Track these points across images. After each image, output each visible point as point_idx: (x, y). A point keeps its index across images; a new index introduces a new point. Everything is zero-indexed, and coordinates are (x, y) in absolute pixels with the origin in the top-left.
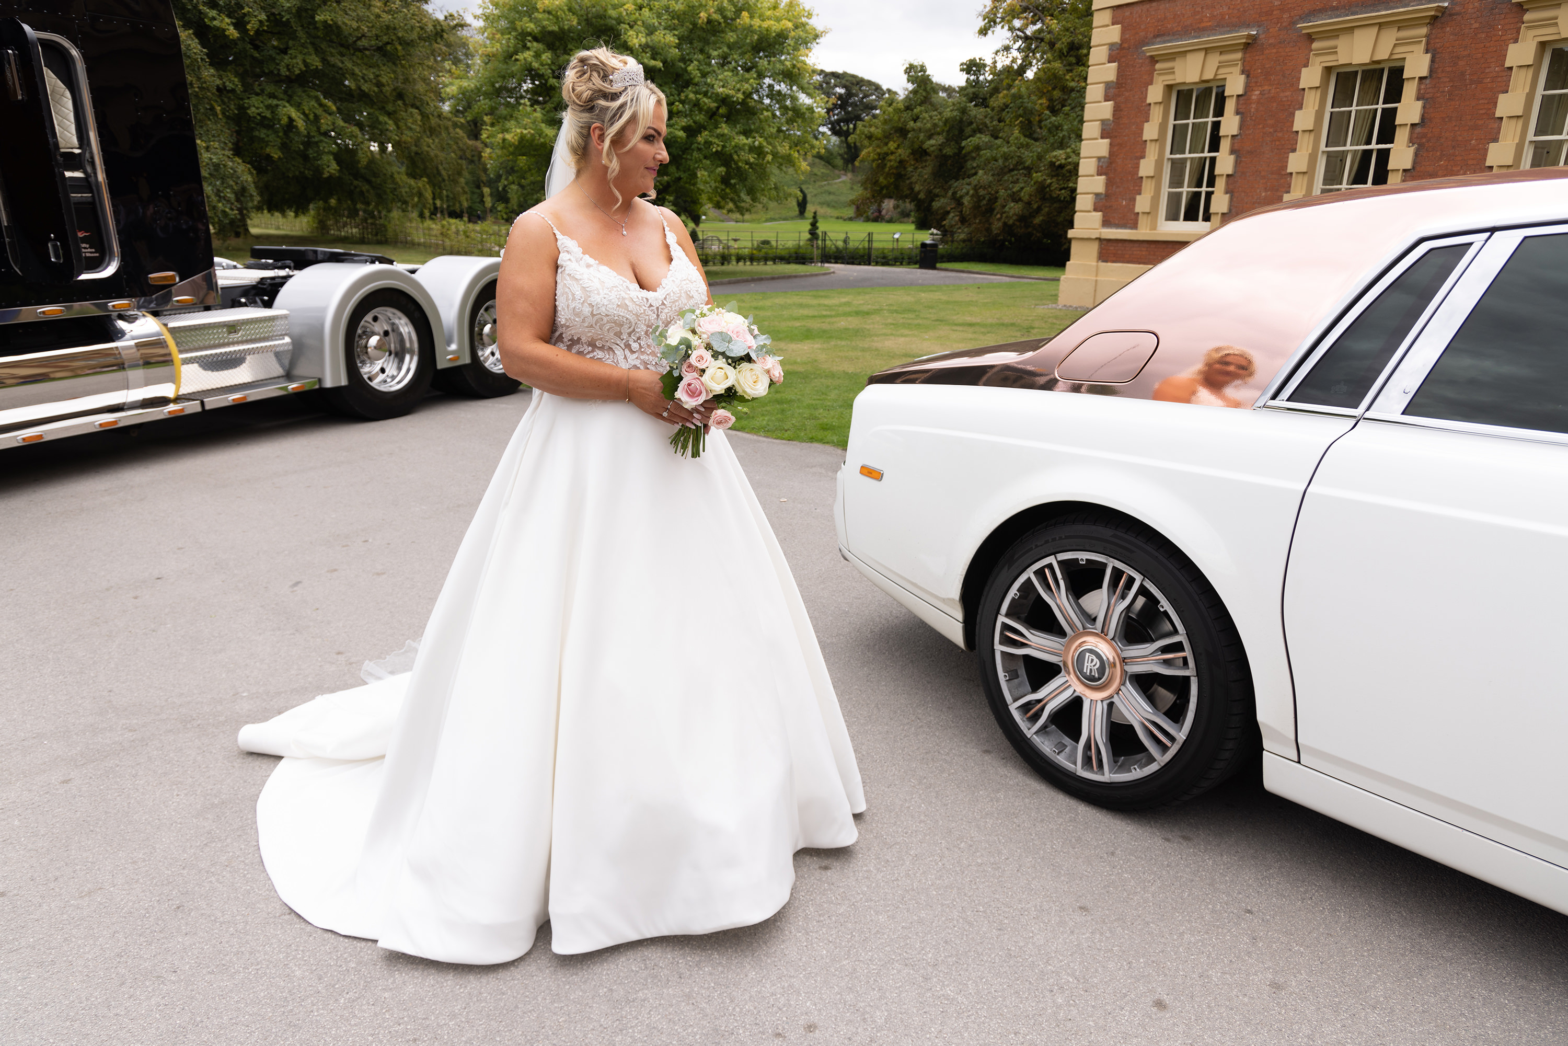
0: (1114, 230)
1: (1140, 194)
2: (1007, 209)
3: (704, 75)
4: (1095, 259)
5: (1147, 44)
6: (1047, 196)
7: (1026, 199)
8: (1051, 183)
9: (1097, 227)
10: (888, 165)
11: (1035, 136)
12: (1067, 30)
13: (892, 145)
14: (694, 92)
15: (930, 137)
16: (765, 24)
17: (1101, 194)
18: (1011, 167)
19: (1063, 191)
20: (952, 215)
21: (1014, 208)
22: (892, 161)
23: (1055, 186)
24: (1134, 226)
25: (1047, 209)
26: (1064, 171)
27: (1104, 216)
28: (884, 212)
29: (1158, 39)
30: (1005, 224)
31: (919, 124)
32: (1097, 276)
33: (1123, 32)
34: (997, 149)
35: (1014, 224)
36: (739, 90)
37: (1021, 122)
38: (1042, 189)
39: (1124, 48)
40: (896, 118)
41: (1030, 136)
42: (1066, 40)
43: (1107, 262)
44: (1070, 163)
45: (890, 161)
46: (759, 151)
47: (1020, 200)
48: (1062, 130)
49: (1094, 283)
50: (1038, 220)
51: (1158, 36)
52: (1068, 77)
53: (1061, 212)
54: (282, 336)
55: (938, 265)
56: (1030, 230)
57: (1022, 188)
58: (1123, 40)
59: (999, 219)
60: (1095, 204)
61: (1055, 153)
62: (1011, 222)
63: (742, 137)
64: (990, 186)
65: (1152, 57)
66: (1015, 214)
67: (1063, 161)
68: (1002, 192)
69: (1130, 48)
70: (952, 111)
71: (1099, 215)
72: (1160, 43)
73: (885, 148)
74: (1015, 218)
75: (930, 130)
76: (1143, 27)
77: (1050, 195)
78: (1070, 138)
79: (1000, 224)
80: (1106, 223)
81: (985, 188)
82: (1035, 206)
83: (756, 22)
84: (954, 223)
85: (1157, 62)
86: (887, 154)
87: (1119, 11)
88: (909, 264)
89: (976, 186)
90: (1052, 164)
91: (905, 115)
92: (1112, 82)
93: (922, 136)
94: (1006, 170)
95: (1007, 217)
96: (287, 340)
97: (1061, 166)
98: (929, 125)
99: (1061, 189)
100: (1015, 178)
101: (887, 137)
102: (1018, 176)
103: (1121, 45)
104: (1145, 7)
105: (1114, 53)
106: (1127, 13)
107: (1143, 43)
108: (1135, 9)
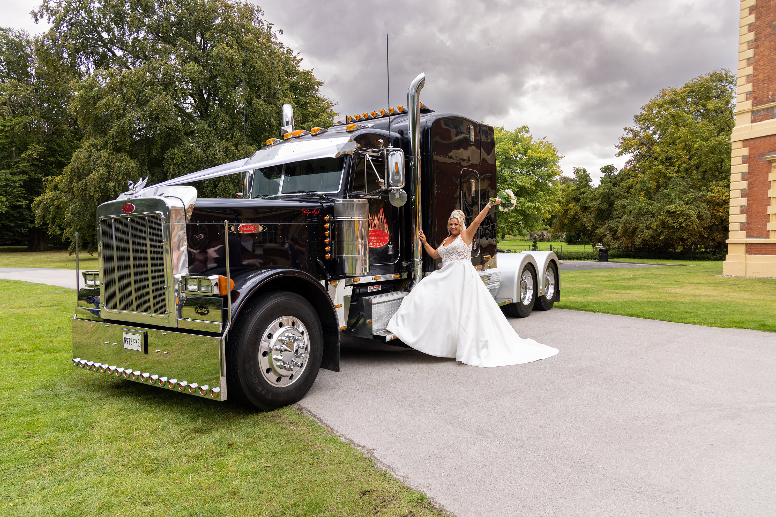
0: (754, 239)
1: (769, 222)
2: (644, 233)
3: (511, 177)
4: (744, 253)
5: (766, 155)
6: (666, 226)
7: (654, 227)
8: (668, 220)
9: (743, 238)
10: (570, 214)
11: (653, 199)
12: (664, 151)
13: (571, 206)
14: (507, 185)
15: (592, 201)
16: (539, 155)
17: (745, 223)
18: (643, 213)
19: (675, 224)
20: (608, 236)
21: (648, 233)
22: (571, 213)
23: (670, 221)
24: (767, 236)
25: (666, 232)
26: (675, 214)
27: (747, 233)
28: (545, 237)
29: (772, 153)
30: (643, 240)
31: (586, 196)
32: (746, 261)
33: (750, 151)
34: (635, 205)
35: (648, 240)
36: (528, 183)
37: (645, 193)
38: (663, 223)
39: (751, 157)
40: (573, 193)
41: (650, 199)
42: (664, 155)
43: (751, 254)
44: (678, 210)
45: (571, 212)
46: (538, 209)
47: (651, 228)
48: (671, 196)
49: (745, 265)
50: (662, 238)
51: (771, 151)
52: (667, 172)
53: (674, 234)
54: (496, 282)
55: (609, 260)
56: (657, 242)
57: (651, 223)
58: (750, 154)
59: (640, 237)
60: (741, 227)
61: (669, 206)
62: (647, 239)
63: (530, 203)
64: (632, 222)
65: (770, 161)
66: (649, 235)
67: (674, 210)
68: (640, 226)
69: (754, 157)
70: (604, 189)
71: (744, 233)
72: (773, 154)
73: (568, 207)
74: (649, 237)
75: (592, 198)
76: (762, 148)
77: (668, 226)
78: (675, 199)
79: (640, 240)
80: (748, 236)
81: (629, 223)
82: (660, 231)
83: (535, 155)
84: (609, 240)
85: (772, 162)
86: (568, 209)
87: (747, 142)
88: (591, 259)
89: (625, 222)
90: (668, 211)
91: (576, 192)
92: (746, 172)
93: (588, 201)
94: (640, 215)
95: (644, 237)
96: (498, 283)
97: (673, 212)
98: (592, 196)
99: (674, 223)
100: (646, 218)
101: (568, 202)
102: (648, 217)
103: (749, 156)
104: (762, 140)
105: (745, 160)
106: (752, 142)
107: (763, 154)
108: (756, 141)
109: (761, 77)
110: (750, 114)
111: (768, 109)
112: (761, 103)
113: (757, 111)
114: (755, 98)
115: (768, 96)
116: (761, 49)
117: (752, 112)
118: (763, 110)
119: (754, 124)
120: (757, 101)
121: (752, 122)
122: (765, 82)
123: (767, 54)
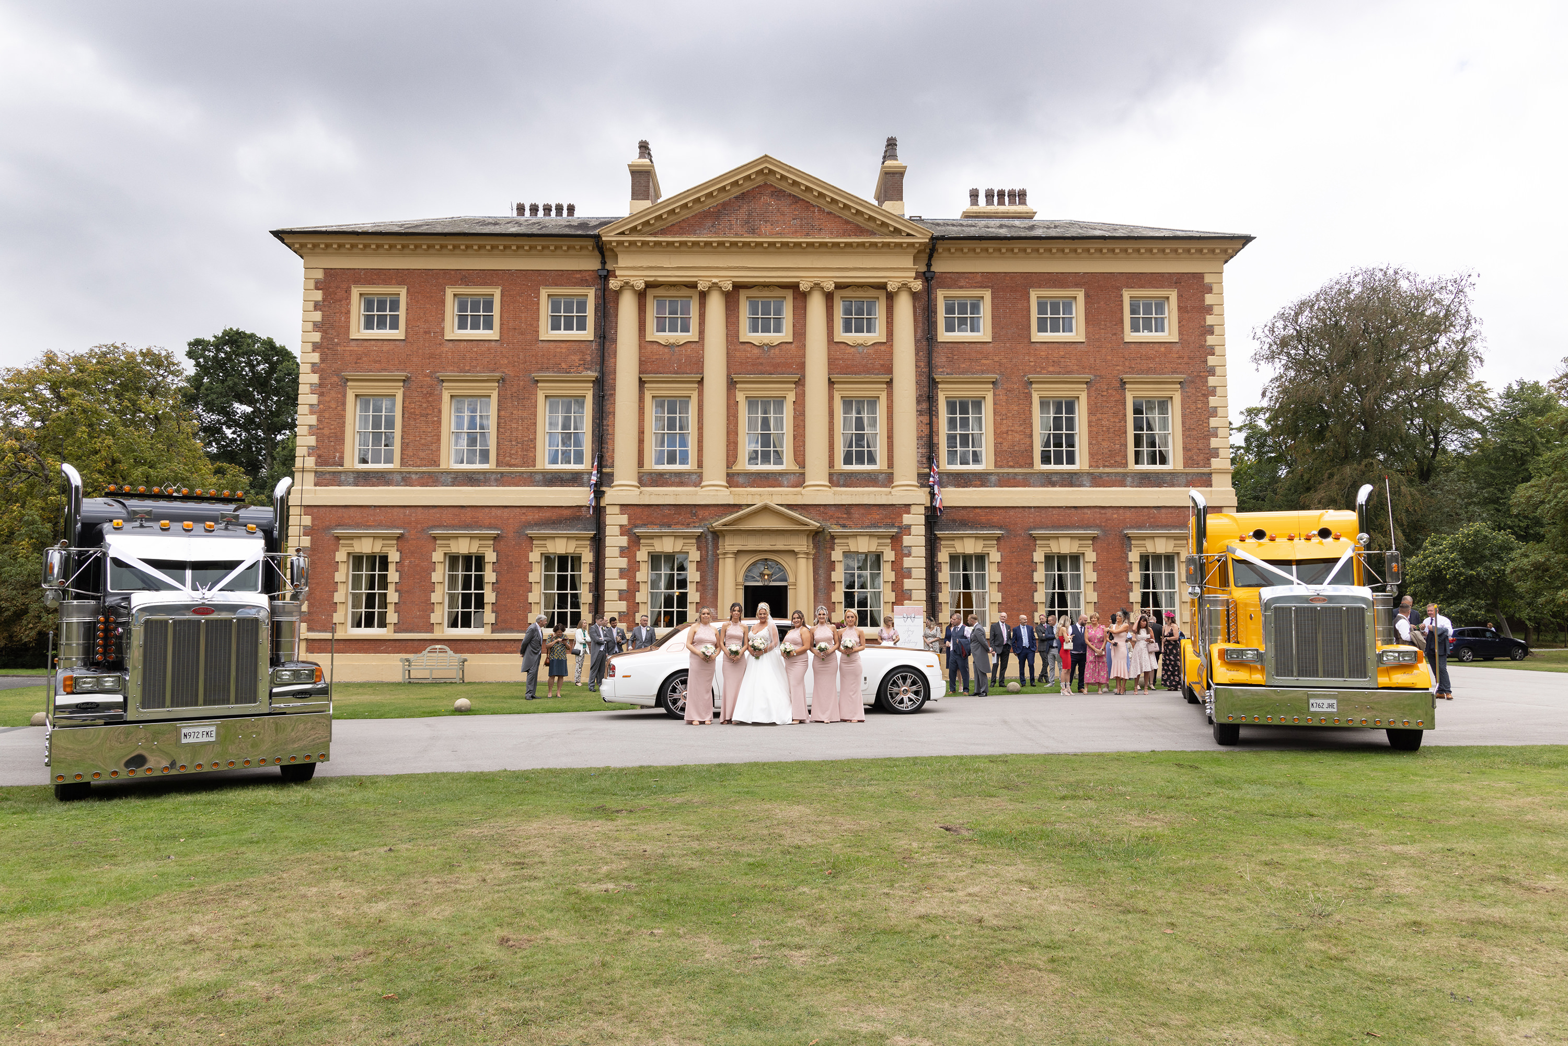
0: (317, 634)
5: (333, 529)
27: (308, 625)
29: (340, 527)
33: (313, 520)
39: (315, 529)
51: (339, 525)
58: (313, 525)
65: (337, 536)
69: (319, 530)
72: (342, 529)
76: (328, 519)
79: (33, 633)
80: (310, 629)
85: (341, 540)
87: (309, 509)
92: (308, 546)
103: (312, 527)
104: (328, 509)
105: (308, 531)
106: (315, 510)
107: (329, 528)
108: (321, 509)
109: (326, 431)
110: (313, 474)
111: (334, 472)
112: (327, 464)
113: (321, 472)
114: (319, 456)
115: (335, 457)
116: (327, 399)
117: (316, 472)
118: (329, 472)
119: (318, 488)
120: (320, 461)
121: (315, 485)
122: (331, 439)
123: (334, 406)
